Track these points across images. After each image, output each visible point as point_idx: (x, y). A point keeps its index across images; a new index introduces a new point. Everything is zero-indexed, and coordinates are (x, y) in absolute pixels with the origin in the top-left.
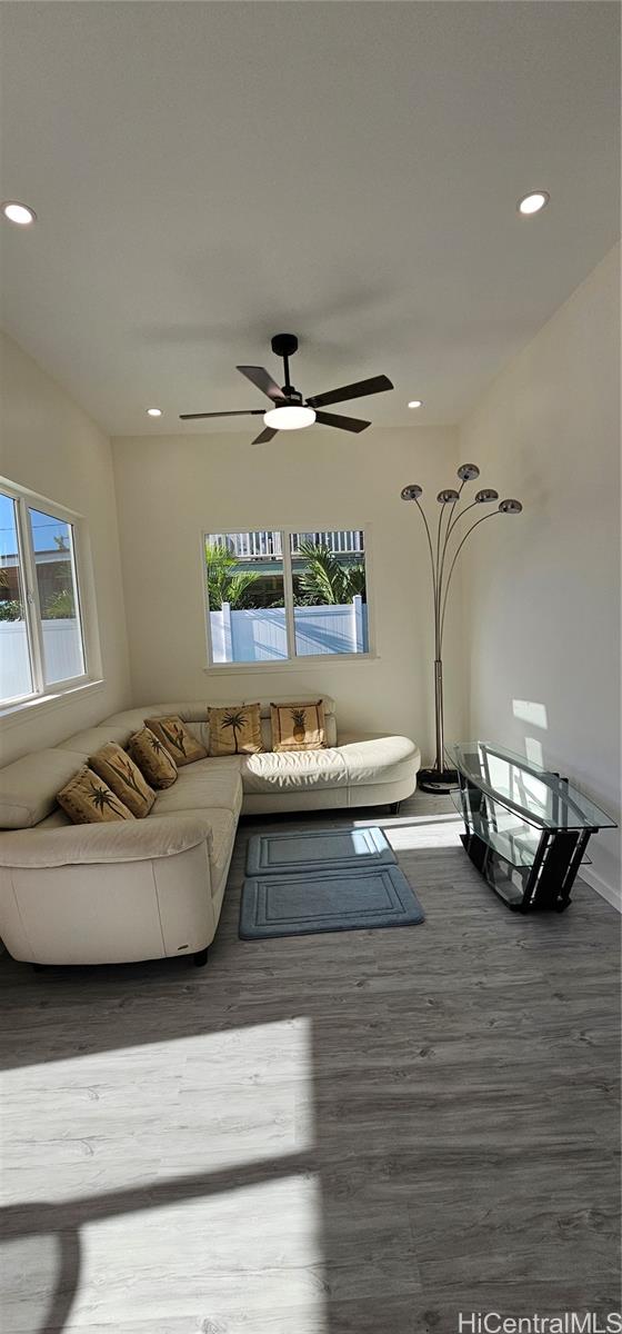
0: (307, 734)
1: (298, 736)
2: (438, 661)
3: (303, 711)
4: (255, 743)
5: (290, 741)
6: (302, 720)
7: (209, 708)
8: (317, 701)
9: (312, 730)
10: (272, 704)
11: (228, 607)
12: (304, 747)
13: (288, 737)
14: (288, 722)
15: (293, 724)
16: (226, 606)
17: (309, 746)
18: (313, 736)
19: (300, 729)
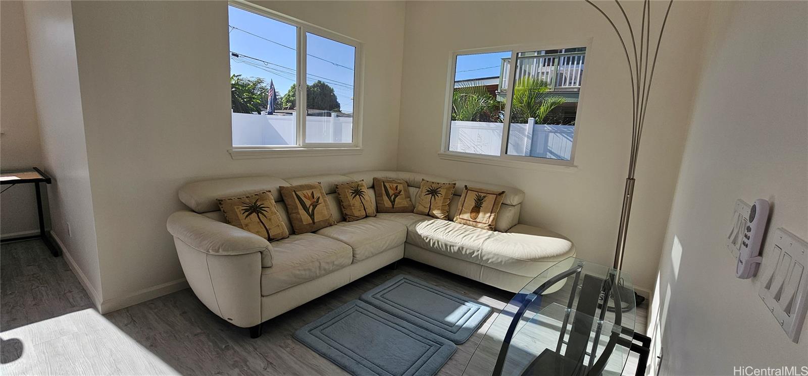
0: (481, 215)
1: (474, 214)
2: (631, 179)
3: (485, 197)
4: (443, 211)
5: (466, 216)
6: (481, 203)
7: (423, 180)
8: (501, 191)
9: (485, 213)
10: (466, 186)
11: (533, 121)
12: (475, 223)
13: (466, 213)
14: (471, 202)
15: (473, 204)
16: (531, 120)
17: (480, 225)
18: (485, 218)
19: (476, 209)
